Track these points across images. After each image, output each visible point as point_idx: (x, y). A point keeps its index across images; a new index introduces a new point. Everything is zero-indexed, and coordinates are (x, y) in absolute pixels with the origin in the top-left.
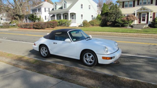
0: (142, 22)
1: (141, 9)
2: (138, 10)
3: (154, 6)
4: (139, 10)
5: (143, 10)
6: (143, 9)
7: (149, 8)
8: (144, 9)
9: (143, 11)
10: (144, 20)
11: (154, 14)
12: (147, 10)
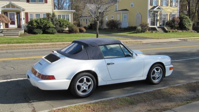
0: (11, 26)
1: (8, 6)
2: (4, 7)
3: (26, 3)
4: (6, 7)
5: (11, 7)
6: (11, 5)
7: (19, 6)
8: (13, 6)
9: (11, 9)
10: (13, 23)
11: (27, 14)
12: (17, 7)
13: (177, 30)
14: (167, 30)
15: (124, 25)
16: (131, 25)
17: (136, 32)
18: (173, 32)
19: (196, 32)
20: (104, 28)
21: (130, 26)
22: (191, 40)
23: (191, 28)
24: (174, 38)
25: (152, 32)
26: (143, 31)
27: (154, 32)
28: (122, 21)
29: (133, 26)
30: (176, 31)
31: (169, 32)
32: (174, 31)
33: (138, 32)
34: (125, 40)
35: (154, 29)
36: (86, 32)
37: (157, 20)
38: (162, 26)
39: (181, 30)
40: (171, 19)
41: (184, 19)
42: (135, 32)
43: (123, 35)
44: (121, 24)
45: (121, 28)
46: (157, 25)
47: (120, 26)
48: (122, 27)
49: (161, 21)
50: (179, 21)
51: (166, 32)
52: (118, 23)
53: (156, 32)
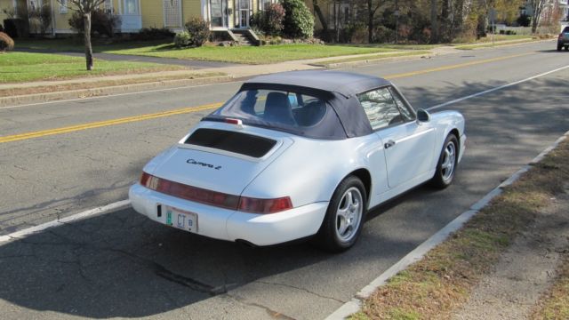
13: (280, 38)
14: (257, 38)
15: (130, 25)
16: (150, 26)
17: (173, 44)
18: (272, 43)
19: (323, 42)
20: (57, 34)
21: (148, 27)
22: (335, 64)
23: (311, 32)
24: (291, 60)
25: (221, 45)
26: (195, 43)
27: (226, 43)
28: (123, 11)
29: (159, 27)
30: (279, 42)
31: (264, 43)
32: (275, 40)
33: (181, 44)
34: (173, 69)
35: (224, 37)
36: (16, 49)
37: (227, 11)
38: (241, 28)
39: (288, 38)
40: (260, 9)
41: (295, 10)
42: (174, 46)
43: (144, 56)
44: (120, 22)
45: (120, 34)
46: (227, 25)
47: (118, 28)
48: (123, 31)
49: (237, 13)
50: (284, 14)
51: (255, 43)
52: (109, 18)
53: (231, 45)
